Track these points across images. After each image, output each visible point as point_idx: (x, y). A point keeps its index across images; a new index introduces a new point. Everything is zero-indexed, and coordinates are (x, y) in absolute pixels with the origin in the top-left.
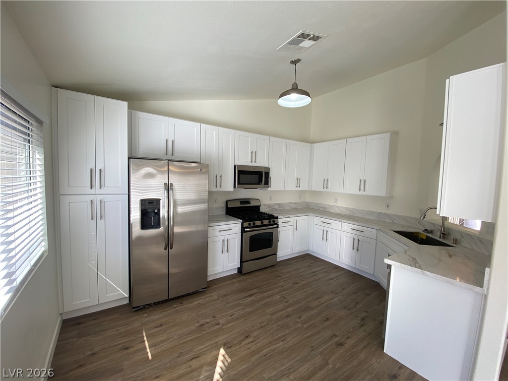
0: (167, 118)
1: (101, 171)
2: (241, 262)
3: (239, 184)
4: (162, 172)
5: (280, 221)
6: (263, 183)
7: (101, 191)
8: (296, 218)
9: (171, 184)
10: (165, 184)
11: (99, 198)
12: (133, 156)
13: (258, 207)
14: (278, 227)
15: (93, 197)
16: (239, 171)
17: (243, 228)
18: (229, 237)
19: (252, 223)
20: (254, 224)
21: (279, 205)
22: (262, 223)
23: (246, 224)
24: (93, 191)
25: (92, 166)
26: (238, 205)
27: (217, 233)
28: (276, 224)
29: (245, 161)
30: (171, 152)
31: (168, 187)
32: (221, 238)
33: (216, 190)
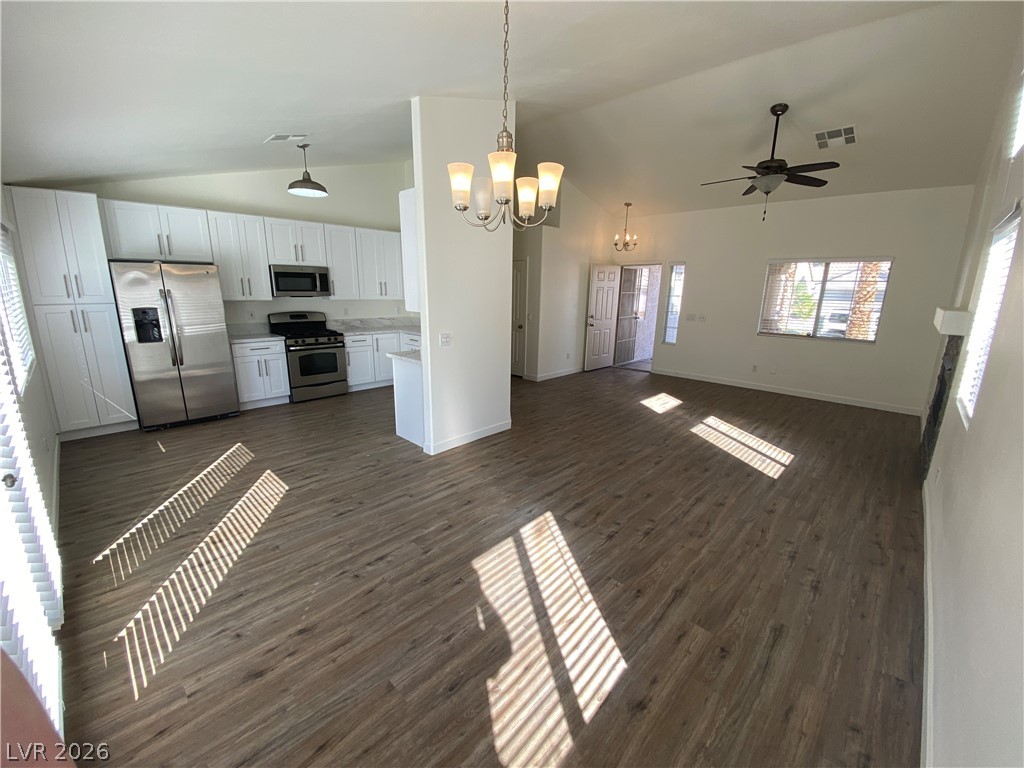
0: (154, 206)
1: (76, 277)
2: (291, 388)
3: (278, 290)
4: (153, 276)
5: (349, 339)
6: (318, 289)
7: (81, 301)
8: (375, 337)
9: (169, 291)
10: (160, 290)
11: (79, 308)
12: (115, 257)
13: (323, 323)
14: (343, 346)
15: (72, 307)
16: (275, 273)
17: (287, 347)
18: (267, 357)
19: (300, 341)
20: (304, 341)
21: (362, 321)
22: (317, 340)
23: (289, 342)
24: (71, 301)
25: (66, 272)
26: (288, 320)
27: (248, 352)
28: (342, 342)
29: (287, 259)
30: (167, 251)
31: (165, 295)
32: (256, 358)
33: (244, 298)
